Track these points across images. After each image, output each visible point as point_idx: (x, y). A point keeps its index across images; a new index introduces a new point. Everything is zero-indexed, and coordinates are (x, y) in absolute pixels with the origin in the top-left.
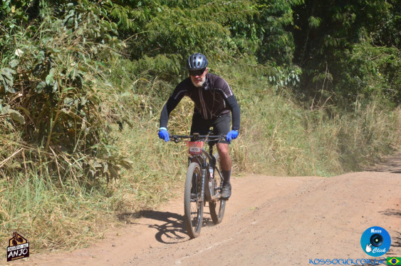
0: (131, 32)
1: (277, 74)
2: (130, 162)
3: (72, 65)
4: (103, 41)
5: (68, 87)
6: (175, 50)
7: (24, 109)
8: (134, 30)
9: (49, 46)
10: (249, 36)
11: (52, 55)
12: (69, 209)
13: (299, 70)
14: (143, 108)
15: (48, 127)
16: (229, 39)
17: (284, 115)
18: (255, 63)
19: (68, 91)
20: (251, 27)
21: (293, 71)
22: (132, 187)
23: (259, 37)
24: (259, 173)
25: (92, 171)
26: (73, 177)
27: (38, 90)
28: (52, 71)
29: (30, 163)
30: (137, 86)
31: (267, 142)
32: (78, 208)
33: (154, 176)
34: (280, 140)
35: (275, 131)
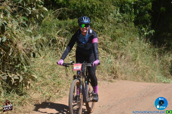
2: (36, 77)
10: (131, 14)
20: (132, 10)
31: (133, 63)
35: (138, 58)
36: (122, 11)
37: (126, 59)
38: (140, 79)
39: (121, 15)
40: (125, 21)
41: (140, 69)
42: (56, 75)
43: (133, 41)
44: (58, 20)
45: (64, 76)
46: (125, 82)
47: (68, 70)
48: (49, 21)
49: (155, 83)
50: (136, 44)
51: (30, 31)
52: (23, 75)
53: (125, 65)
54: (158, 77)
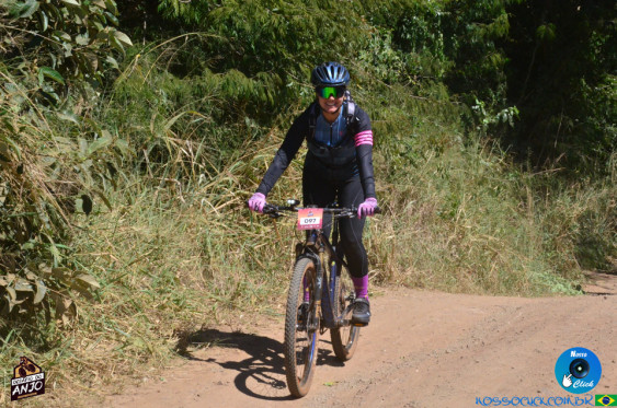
2: (95, 284)
13: (514, 110)
17: (480, 182)
20: (437, 38)
31: (446, 226)
35: (461, 209)
36: (400, 44)
37: (419, 214)
38: (470, 281)
39: (398, 55)
40: (412, 75)
41: (468, 248)
42: (170, 274)
43: (442, 151)
44: (171, 76)
45: (196, 277)
46: (416, 294)
47: (212, 254)
48: (140, 81)
49: (524, 295)
50: (452, 157)
51: (72, 119)
52: (47, 275)
53: (415, 235)
54: (535, 274)
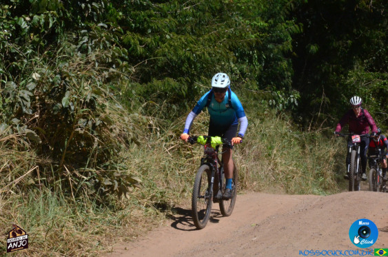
0: (141, 57)
1: (277, 98)
3: (86, 88)
4: (114, 66)
5: (83, 108)
6: (183, 74)
7: (40, 129)
8: (144, 55)
9: (65, 70)
10: (251, 62)
11: (67, 79)
12: (80, 224)
13: (298, 95)
14: (151, 129)
15: (63, 146)
16: (233, 65)
17: (283, 136)
18: (256, 88)
19: (83, 112)
20: (253, 53)
21: (291, 96)
22: (139, 203)
23: (260, 63)
24: (259, 191)
25: (103, 189)
26: (84, 194)
27: (54, 111)
28: (67, 94)
29: (44, 180)
30: (146, 108)
31: (266, 162)
32: (89, 223)
33: (161, 193)
34: (278, 160)
39: (236, 66)
40: (245, 78)
43: (263, 119)
